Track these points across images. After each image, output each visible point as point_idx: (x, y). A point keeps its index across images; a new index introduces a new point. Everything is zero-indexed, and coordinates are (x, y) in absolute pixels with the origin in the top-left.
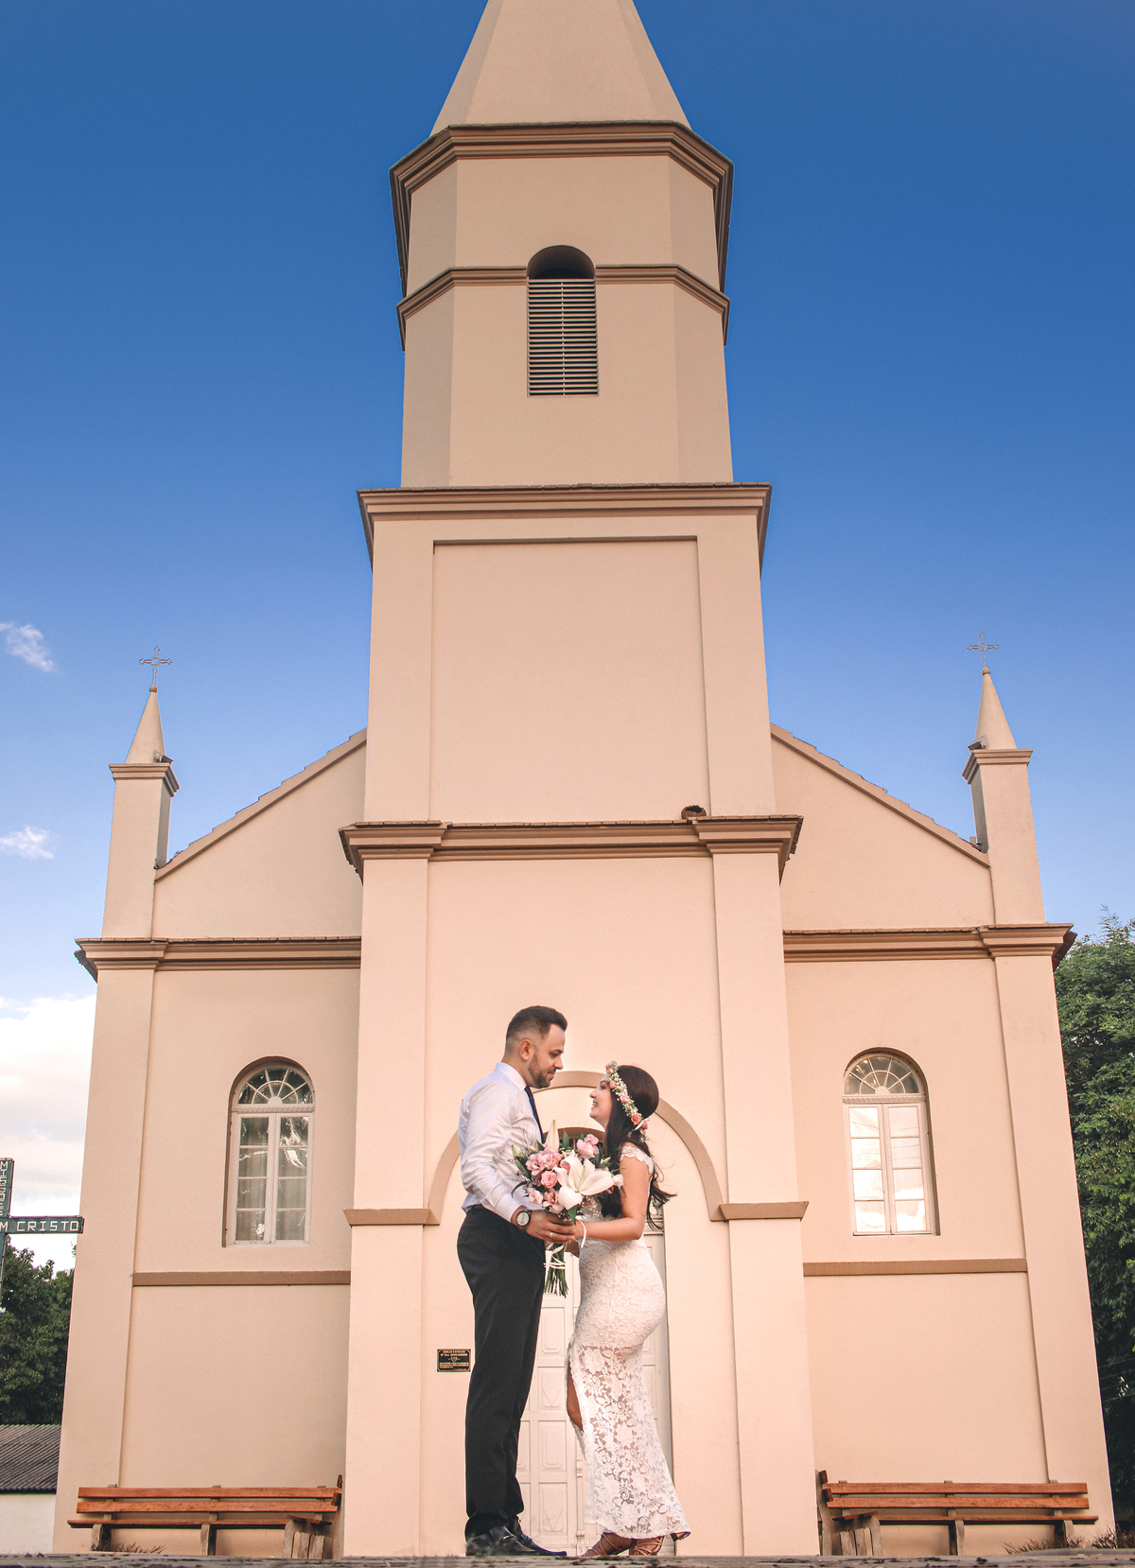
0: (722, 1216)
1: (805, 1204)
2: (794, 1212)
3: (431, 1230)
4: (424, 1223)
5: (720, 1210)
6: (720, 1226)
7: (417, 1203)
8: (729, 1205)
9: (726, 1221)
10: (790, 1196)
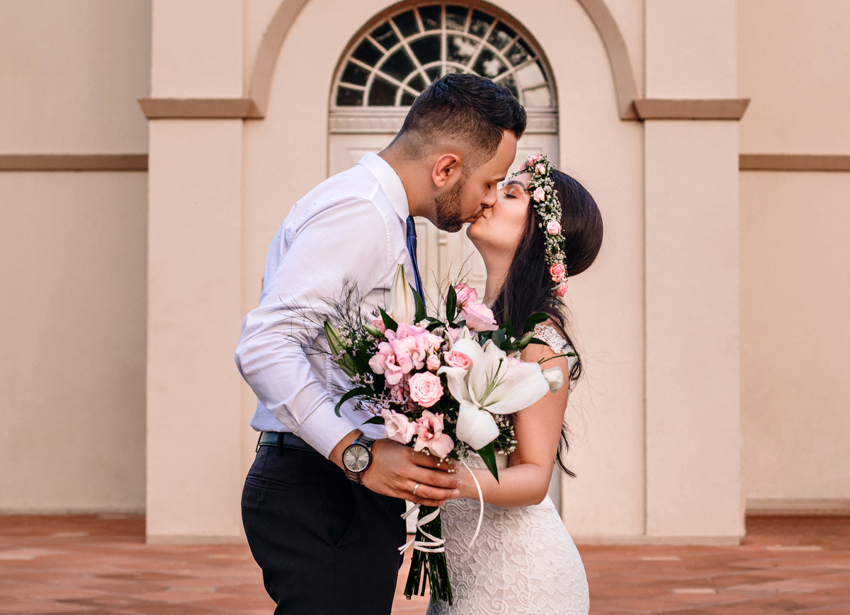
0: (636, 114)
1: (745, 103)
2: (730, 111)
3: (253, 125)
4: (245, 115)
5: (633, 107)
6: (632, 128)
7: (233, 90)
8: (646, 102)
9: (640, 120)
10: (725, 91)
